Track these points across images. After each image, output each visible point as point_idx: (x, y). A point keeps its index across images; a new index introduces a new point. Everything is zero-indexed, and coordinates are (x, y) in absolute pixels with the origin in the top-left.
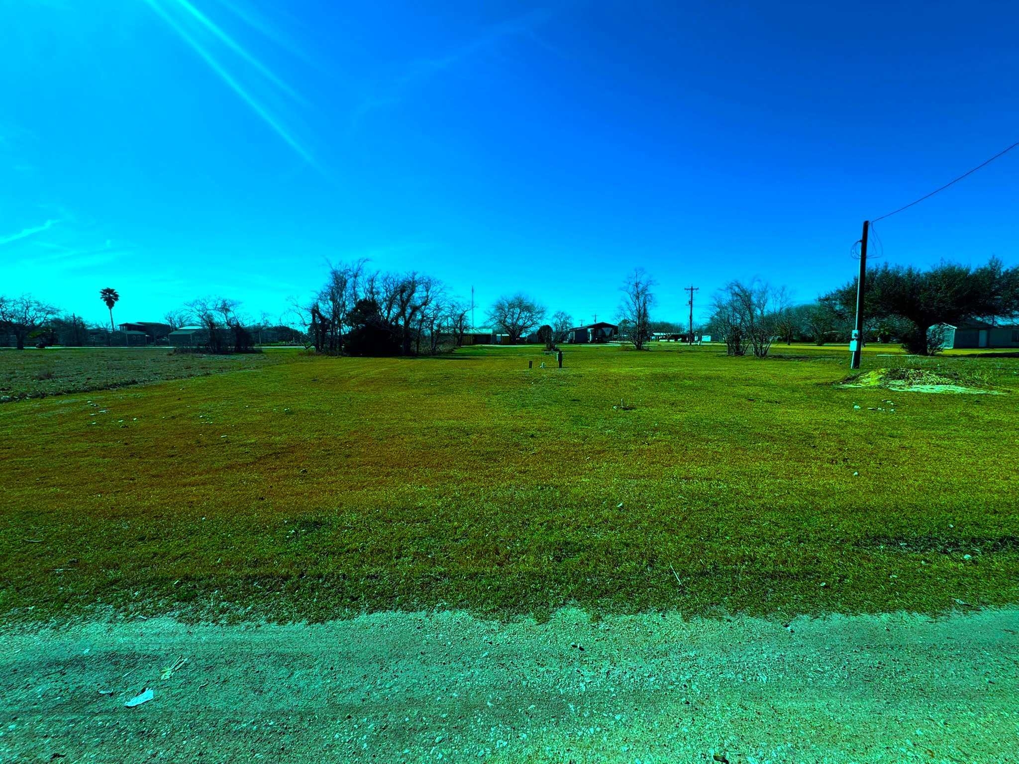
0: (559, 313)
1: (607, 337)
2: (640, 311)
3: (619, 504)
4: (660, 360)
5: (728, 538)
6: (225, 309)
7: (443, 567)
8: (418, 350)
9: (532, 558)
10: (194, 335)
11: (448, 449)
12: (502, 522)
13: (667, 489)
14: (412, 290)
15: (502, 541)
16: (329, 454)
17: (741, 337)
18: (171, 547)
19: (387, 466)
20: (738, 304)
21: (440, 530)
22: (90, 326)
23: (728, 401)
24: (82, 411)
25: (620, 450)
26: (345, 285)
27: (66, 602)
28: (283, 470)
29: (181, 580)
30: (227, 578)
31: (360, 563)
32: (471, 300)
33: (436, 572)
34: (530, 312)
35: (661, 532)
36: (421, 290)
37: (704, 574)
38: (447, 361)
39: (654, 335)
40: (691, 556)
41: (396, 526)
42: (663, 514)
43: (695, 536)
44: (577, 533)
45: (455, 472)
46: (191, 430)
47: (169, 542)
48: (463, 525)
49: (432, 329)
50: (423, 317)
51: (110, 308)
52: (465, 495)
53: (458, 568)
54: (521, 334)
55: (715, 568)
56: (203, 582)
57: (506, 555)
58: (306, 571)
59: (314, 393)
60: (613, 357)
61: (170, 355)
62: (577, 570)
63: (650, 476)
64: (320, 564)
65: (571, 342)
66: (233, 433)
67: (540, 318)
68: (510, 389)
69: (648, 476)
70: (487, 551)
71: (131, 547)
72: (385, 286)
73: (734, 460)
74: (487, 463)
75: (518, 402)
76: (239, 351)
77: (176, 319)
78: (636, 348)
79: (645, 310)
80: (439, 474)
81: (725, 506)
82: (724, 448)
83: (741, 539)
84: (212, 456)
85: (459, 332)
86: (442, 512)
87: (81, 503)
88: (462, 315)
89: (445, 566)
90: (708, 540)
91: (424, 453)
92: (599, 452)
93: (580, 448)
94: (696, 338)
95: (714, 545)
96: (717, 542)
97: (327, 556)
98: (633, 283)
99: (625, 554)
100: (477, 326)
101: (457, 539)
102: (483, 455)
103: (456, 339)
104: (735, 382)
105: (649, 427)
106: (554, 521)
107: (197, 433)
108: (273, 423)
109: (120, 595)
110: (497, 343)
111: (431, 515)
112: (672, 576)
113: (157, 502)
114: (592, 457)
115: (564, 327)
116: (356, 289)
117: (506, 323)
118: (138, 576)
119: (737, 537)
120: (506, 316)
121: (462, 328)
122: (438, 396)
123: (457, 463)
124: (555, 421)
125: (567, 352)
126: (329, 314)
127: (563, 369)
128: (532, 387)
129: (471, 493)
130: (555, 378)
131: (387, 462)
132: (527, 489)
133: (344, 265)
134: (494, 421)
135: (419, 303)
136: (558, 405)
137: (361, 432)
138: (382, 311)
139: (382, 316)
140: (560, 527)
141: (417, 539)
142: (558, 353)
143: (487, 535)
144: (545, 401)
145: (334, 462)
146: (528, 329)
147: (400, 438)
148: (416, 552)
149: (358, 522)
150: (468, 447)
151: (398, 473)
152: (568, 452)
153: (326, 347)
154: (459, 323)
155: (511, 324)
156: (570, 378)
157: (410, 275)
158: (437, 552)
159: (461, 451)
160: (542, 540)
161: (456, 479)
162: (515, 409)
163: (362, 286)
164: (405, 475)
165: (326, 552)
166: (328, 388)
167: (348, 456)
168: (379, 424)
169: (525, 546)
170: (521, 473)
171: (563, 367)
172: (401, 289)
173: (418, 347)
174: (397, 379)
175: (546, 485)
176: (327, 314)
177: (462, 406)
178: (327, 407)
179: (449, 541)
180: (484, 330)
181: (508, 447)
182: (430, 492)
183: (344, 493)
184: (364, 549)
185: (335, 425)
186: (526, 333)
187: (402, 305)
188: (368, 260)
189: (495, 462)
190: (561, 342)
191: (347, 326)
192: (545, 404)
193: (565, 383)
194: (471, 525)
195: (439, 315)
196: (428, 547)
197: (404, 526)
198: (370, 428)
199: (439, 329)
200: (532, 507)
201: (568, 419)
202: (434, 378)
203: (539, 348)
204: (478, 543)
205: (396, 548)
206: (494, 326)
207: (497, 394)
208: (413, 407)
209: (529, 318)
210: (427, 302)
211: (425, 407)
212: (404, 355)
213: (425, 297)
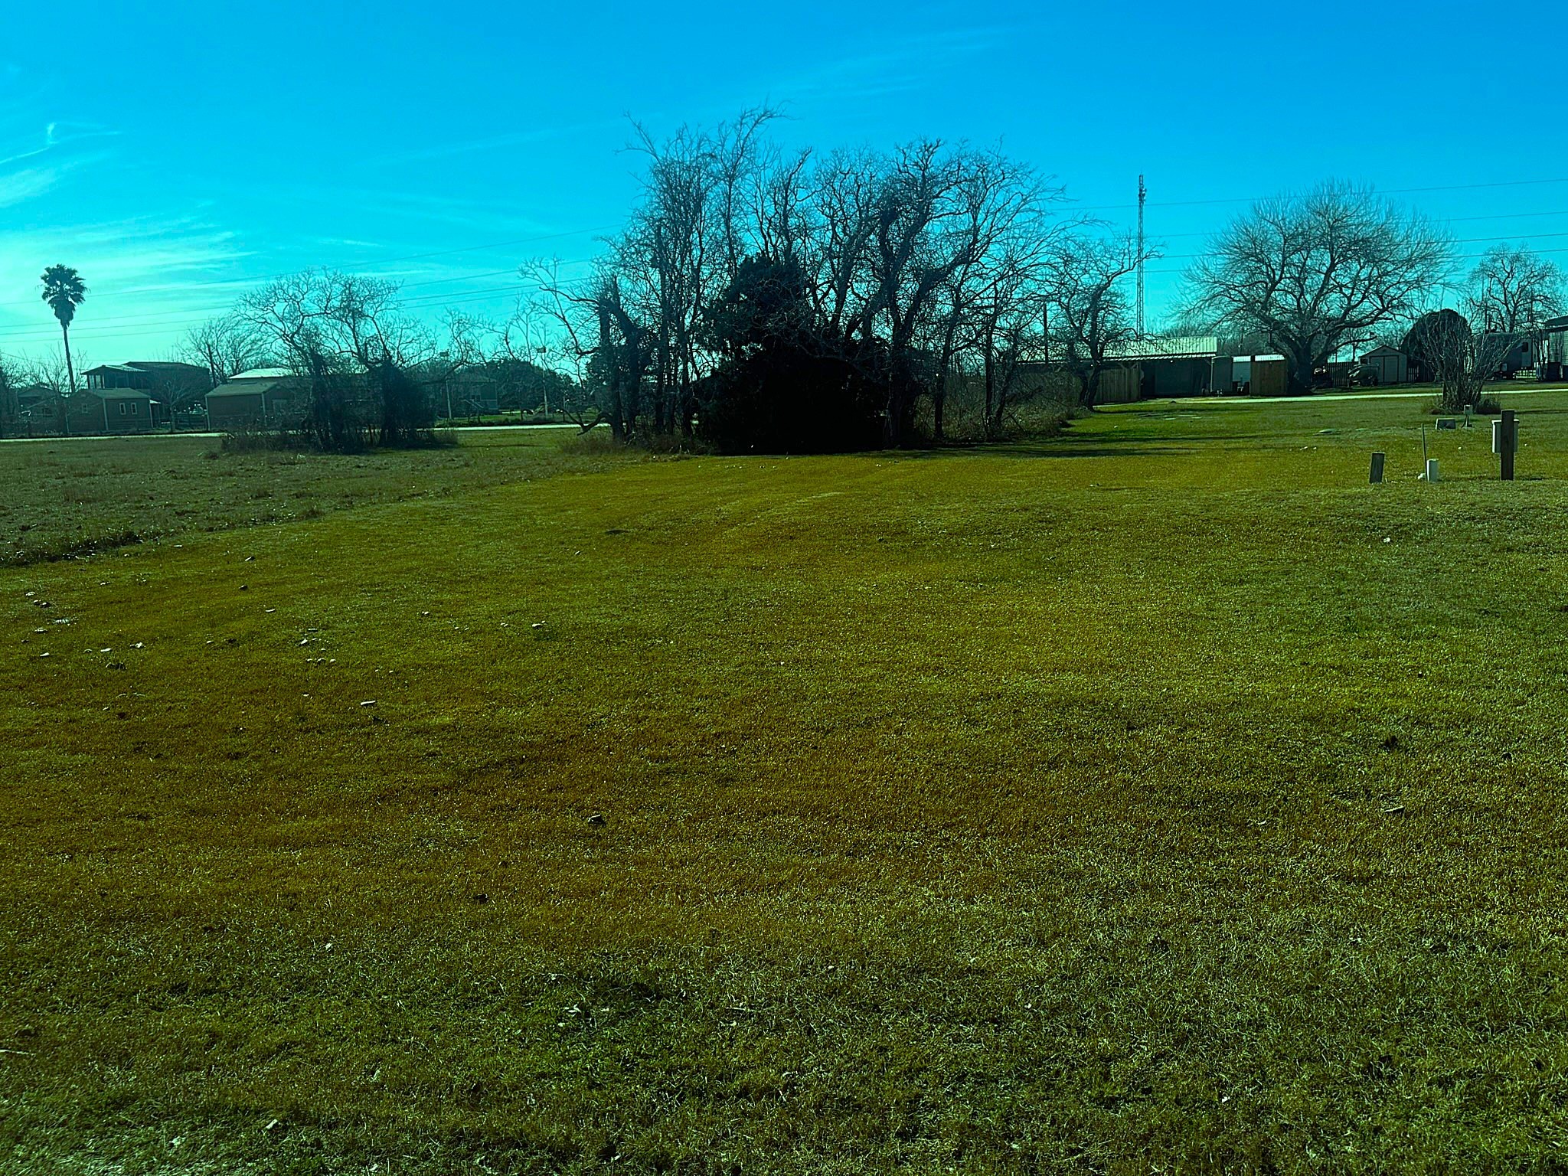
0: (1500, 256)
6: (351, 312)
8: (938, 426)
10: (271, 393)
11: (1061, 777)
12: (1282, 1058)
14: (920, 209)
15: (1284, 1128)
16: (668, 772)
18: (251, 1020)
19: (852, 821)
21: (1047, 1058)
22: (19, 380)
24: (15, 621)
26: (699, 208)
27: (18, 1140)
28: (534, 813)
29: (284, 1121)
30: (402, 1130)
32: (1135, 232)
34: (1373, 260)
36: (950, 207)
38: (1045, 463)
41: (894, 1027)
45: (1088, 857)
46: (282, 682)
47: (245, 1005)
48: (1131, 1051)
49: (988, 347)
50: (958, 305)
51: (65, 324)
52: (1131, 944)
54: (1335, 351)
56: (339, 1133)
58: (620, 1139)
59: (616, 575)
61: (214, 457)
64: (660, 1123)
65: (1551, 375)
66: (390, 693)
67: (1418, 283)
68: (1295, 562)
71: (154, 1008)
72: (830, 205)
74: (1210, 833)
75: (1328, 611)
76: (392, 442)
77: (224, 348)
80: (1032, 860)
84: (340, 761)
85: (1087, 354)
86: (1050, 996)
87: (33, 875)
88: (1101, 289)
91: (974, 785)
97: (680, 1100)
100: (1159, 328)
101: (1113, 1100)
102: (1192, 805)
103: (1076, 381)
106: (1499, 1078)
107: (296, 690)
108: (502, 667)
109: (137, 1140)
110: (1233, 391)
111: (1012, 1003)
113: (208, 887)
115: (1523, 315)
116: (734, 221)
117: (1274, 311)
118: (176, 1091)
120: (1275, 283)
121: (1099, 338)
122: (1015, 587)
123: (1094, 825)
124: (1489, 688)
125: (1534, 416)
126: (651, 314)
127: (1522, 484)
128: (1386, 557)
129: (1155, 941)
130: (1483, 519)
131: (852, 807)
132: (1375, 943)
133: (692, 142)
134: (1231, 680)
135: (946, 254)
136: (1500, 625)
137: (765, 703)
138: (818, 292)
139: (820, 312)
140: (1525, 1102)
141: (969, 1081)
142: (1495, 420)
143: (1225, 1099)
144: (1443, 608)
145: (684, 796)
146: (1363, 329)
147: (889, 727)
148: (969, 1126)
149: (770, 999)
150: (1134, 772)
151: (888, 846)
152: (1546, 812)
153: (644, 426)
154: (1089, 320)
155: (1291, 312)
156: (1549, 519)
157: (913, 155)
158: (1041, 1135)
159: (1109, 784)
160: (1449, 1144)
161: (1095, 884)
162: (1315, 639)
163: (751, 209)
164: (913, 857)
165: (678, 1088)
166: (657, 558)
167: (727, 780)
168: (820, 678)
169: (1379, 1154)
170: (1348, 883)
171: (1518, 478)
172: (881, 212)
173: (939, 415)
174: (874, 526)
175: (1456, 937)
176: (645, 314)
177: (1105, 625)
178: (657, 619)
179: (1082, 1103)
180: (1184, 341)
181: (1292, 780)
182: (1005, 920)
183: (719, 899)
184: (794, 1093)
185: (683, 679)
186: (1355, 348)
187: (887, 268)
188: (771, 116)
189: (1242, 832)
190: (1504, 374)
191: (705, 353)
192: (1442, 621)
193: (1528, 538)
194: (1162, 1056)
195: (1015, 296)
196: (1010, 1113)
197: (923, 1029)
198: (791, 690)
199: (1015, 346)
200: (1401, 1014)
201: (1546, 685)
202: (998, 524)
203: (1410, 405)
204: (1191, 1123)
205: (897, 1103)
206: (1225, 324)
207: (1242, 582)
208: (931, 625)
209: (1370, 285)
210: (974, 249)
211: (974, 624)
212: (892, 447)
213: (968, 232)
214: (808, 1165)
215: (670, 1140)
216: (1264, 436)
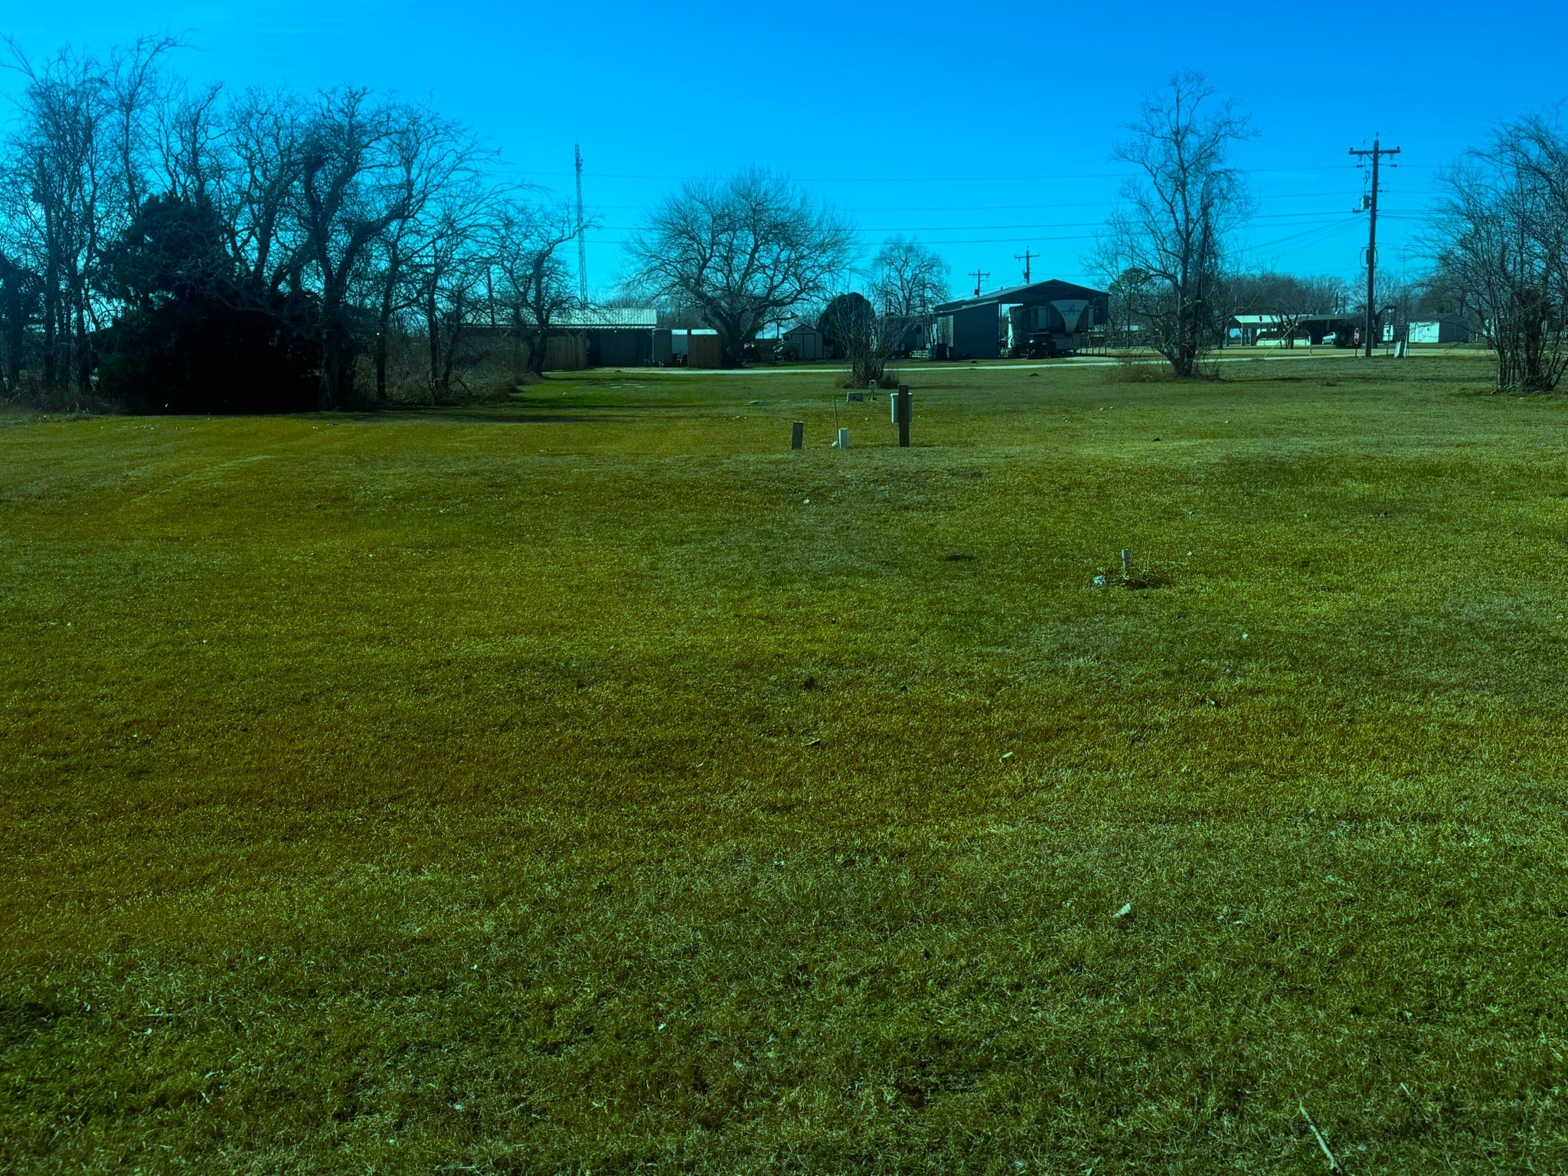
0: (897, 245)
1: (1069, 335)
2: (1189, 234)
3: (1120, 907)
4: (1256, 413)
5: (1494, 1010)
7: (508, 1142)
8: (381, 388)
9: (822, 1098)
11: (513, 739)
12: (714, 979)
13: (1283, 855)
14: (348, 158)
15: (715, 1045)
16: (67, 769)
17: (1545, 325)
19: (288, 803)
20: (1537, 205)
21: (492, 1015)
23: (1497, 552)
25: (1119, 727)
26: (89, 139)
31: (209, 1139)
32: (574, 200)
33: (484, 1160)
34: (791, 244)
35: (1267, 999)
36: (381, 158)
37: (1414, 1129)
38: (494, 428)
39: (1238, 325)
40: (1368, 1073)
41: (331, 1008)
42: (1273, 939)
43: (1382, 1006)
44: (977, 1010)
45: (538, 814)
48: (575, 995)
49: (430, 308)
50: (395, 262)
52: (580, 892)
53: (562, 1141)
54: (761, 328)
55: (1452, 1110)
57: (732, 1090)
60: (1090, 406)
62: (979, 1133)
63: (1224, 813)
64: (61, 1150)
65: (940, 354)
67: (828, 268)
68: (729, 522)
69: (1218, 813)
70: (663, 1080)
72: (246, 146)
73: (1518, 753)
74: (652, 779)
75: (757, 566)
78: (1172, 370)
79: (1207, 230)
80: (481, 824)
81: (1484, 904)
82: (1482, 711)
83: (1537, 1013)
85: (532, 319)
86: (497, 954)
88: (542, 256)
89: (517, 1137)
90: (1426, 1020)
91: (423, 755)
92: (1046, 735)
93: (979, 720)
94: (1388, 333)
95: (1447, 1034)
96: (1456, 1024)
97: (85, 1120)
98: (1166, 131)
99: (1146, 1073)
100: (602, 298)
101: (556, 1045)
102: (638, 754)
103: (523, 347)
104: (1523, 482)
105: (1221, 645)
106: (896, 971)
110: (673, 363)
111: (457, 967)
112: (1305, 1140)
114: (1021, 751)
115: (917, 301)
116: (133, 155)
117: (706, 288)
119: (1523, 1005)
120: (706, 261)
121: (544, 305)
122: (466, 552)
123: (545, 782)
124: (889, 630)
125: (926, 391)
126: (34, 254)
127: (914, 450)
128: (805, 517)
129: (601, 886)
130: (884, 482)
131: (288, 789)
132: (796, 864)
133: (78, 64)
134: (673, 634)
135: (378, 207)
136: (898, 574)
137: (185, 686)
138: (238, 239)
139: (241, 260)
140: (916, 989)
141: (411, 1051)
142: (893, 394)
143: (662, 1026)
144: (853, 561)
145: (87, 794)
146: (784, 308)
147: (330, 702)
148: (411, 1095)
149: (191, 999)
150: (584, 728)
151: (328, 826)
152: (935, 735)
153: (31, 381)
154: (533, 285)
155: (722, 289)
156: (937, 481)
157: (338, 101)
158: (485, 1091)
159: (560, 742)
160: (854, 1036)
161: (545, 840)
162: (746, 593)
163: (153, 144)
164: (356, 834)
165: (81, 1109)
166: (49, 530)
167: (141, 772)
168: (250, 655)
169: (797, 1056)
170: (774, 813)
171: (914, 445)
172: (305, 158)
173: (381, 376)
174: (310, 492)
175: (863, 850)
176: (26, 254)
177: (556, 587)
178: (49, 600)
179: (525, 1052)
180: (626, 312)
181: (726, 724)
182: (453, 886)
183: (132, 902)
184: (219, 1093)
185: (85, 664)
186: (779, 325)
187: (315, 218)
188: (174, 45)
189: (682, 776)
190: (903, 353)
191: (104, 300)
192: (851, 572)
193: (921, 498)
194: (604, 995)
195: (456, 257)
196: (453, 1075)
197: (363, 1007)
198: (216, 670)
199: (459, 308)
200: (816, 925)
201: (934, 625)
202: (447, 489)
203: (826, 379)
204: (629, 1054)
205: (334, 1085)
206: (663, 297)
207: (682, 542)
208: (376, 594)
209: (790, 267)
210: (409, 205)
211: (422, 591)
212: (330, 408)
213: (401, 187)
214: (236, 1164)
215: (73, 1165)
216: (701, 406)
